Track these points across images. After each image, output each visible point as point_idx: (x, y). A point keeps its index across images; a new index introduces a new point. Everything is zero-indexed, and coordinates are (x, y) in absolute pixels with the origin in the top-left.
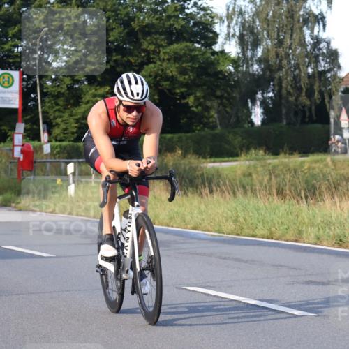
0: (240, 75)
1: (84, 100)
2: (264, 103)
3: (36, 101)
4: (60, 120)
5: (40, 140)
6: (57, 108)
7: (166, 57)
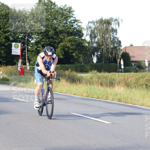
0: (90, 47)
2: (97, 56)
3: (26, 53)
4: (33, 59)
5: (26, 65)
6: (32, 55)
7: (67, 40)
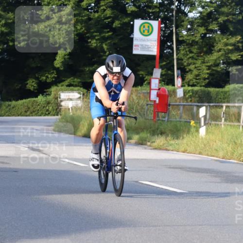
1: (216, 48)
3: (172, 49)
4: (193, 66)
5: (174, 85)
6: (191, 55)
